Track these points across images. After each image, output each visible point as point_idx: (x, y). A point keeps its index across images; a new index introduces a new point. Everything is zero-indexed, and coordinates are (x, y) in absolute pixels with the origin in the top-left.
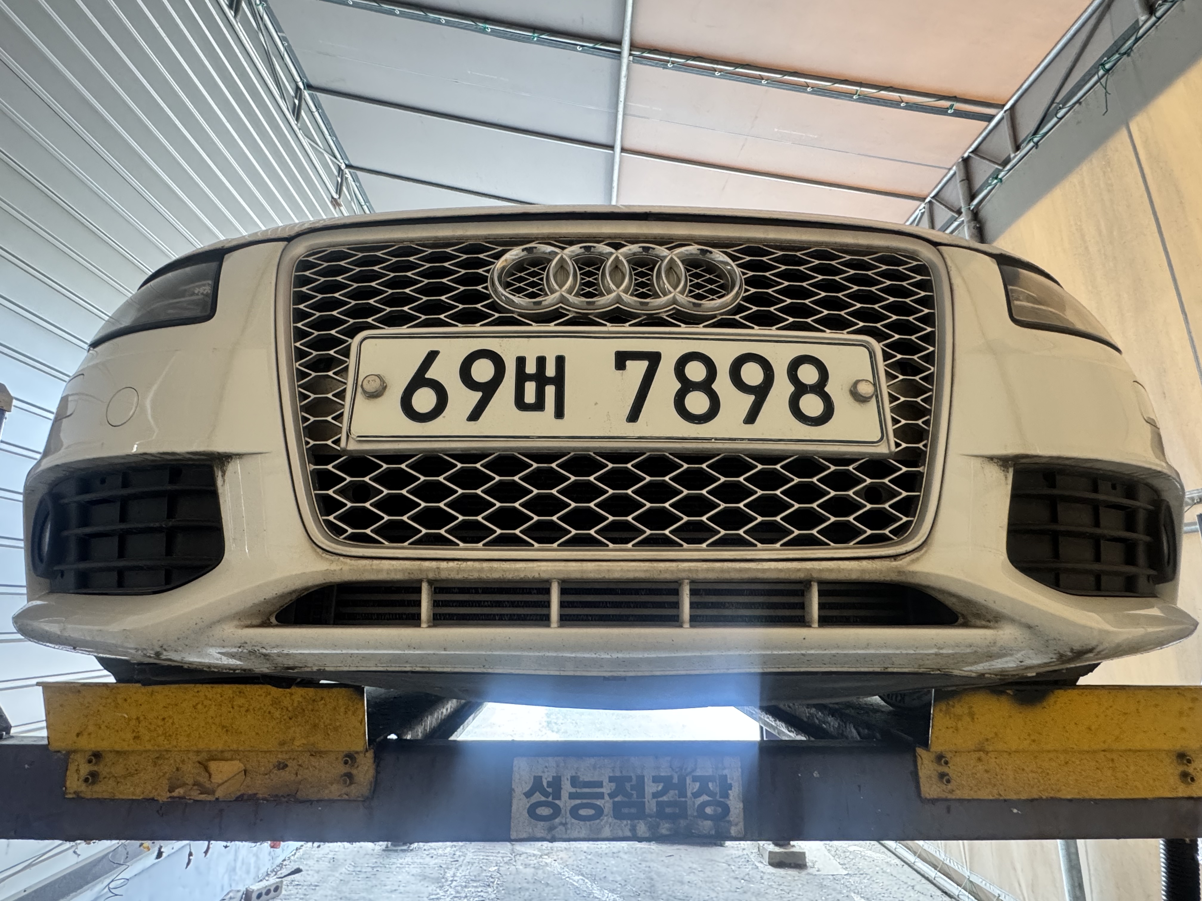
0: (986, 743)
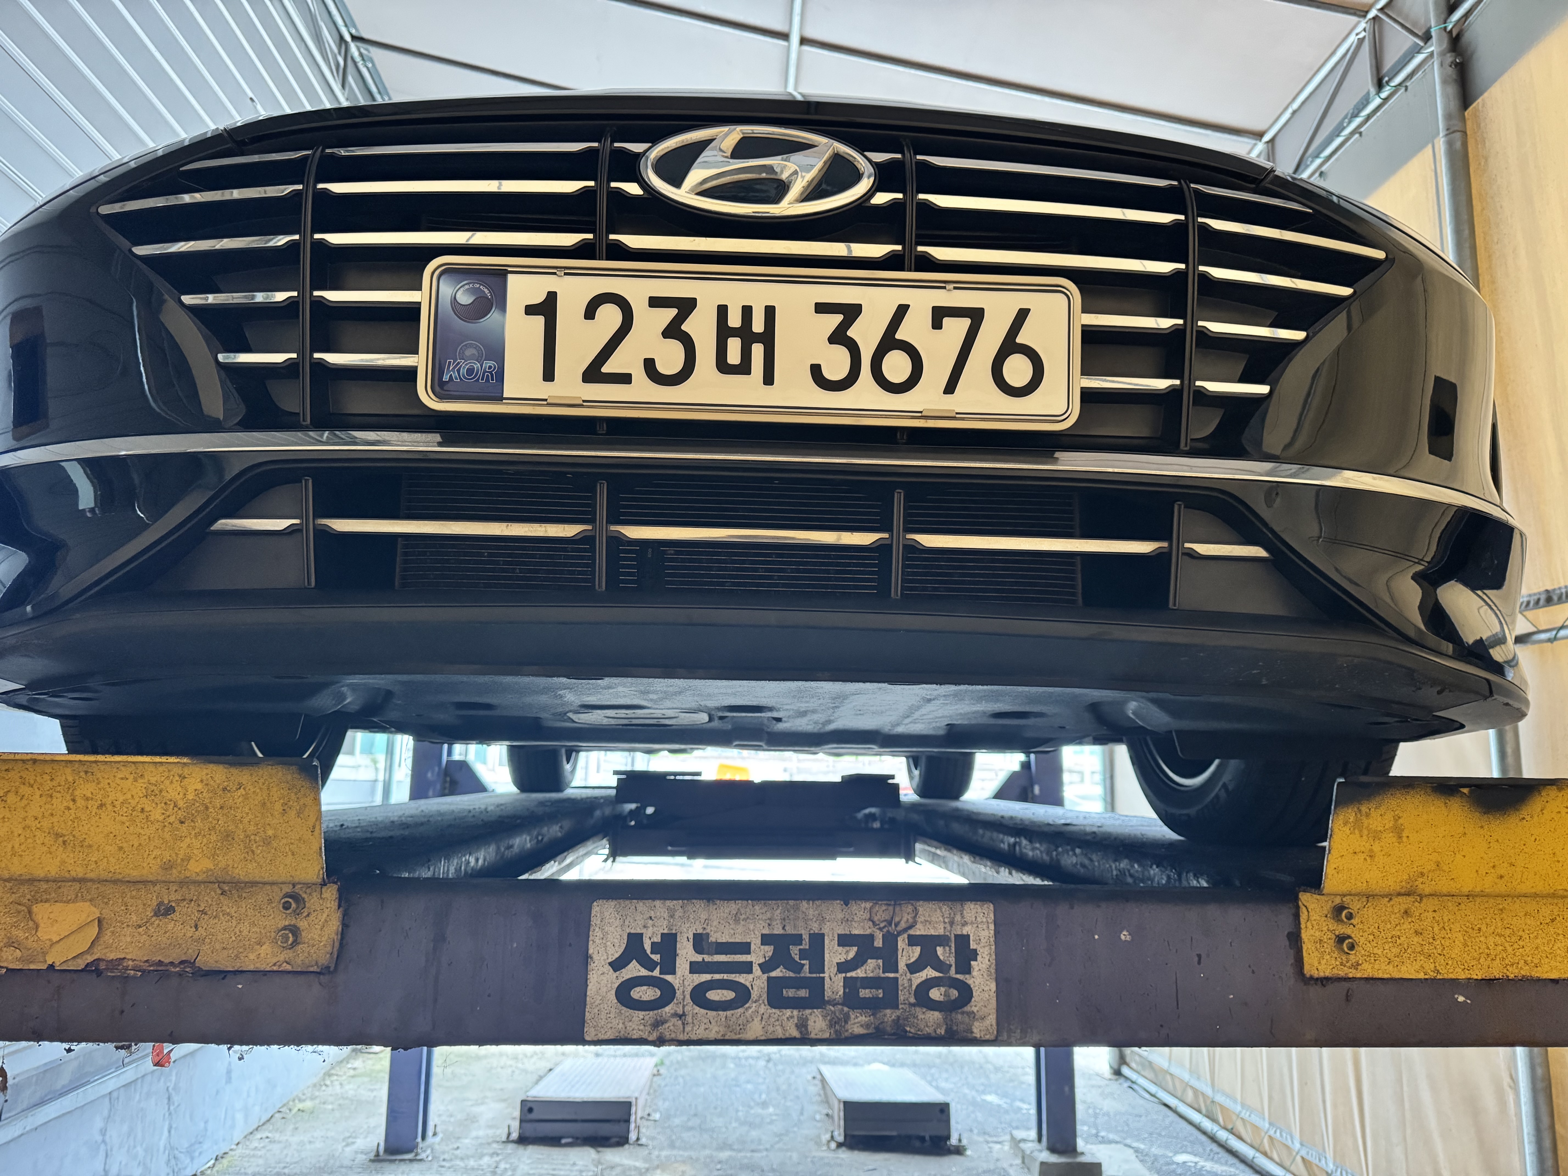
0: (1421, 880)
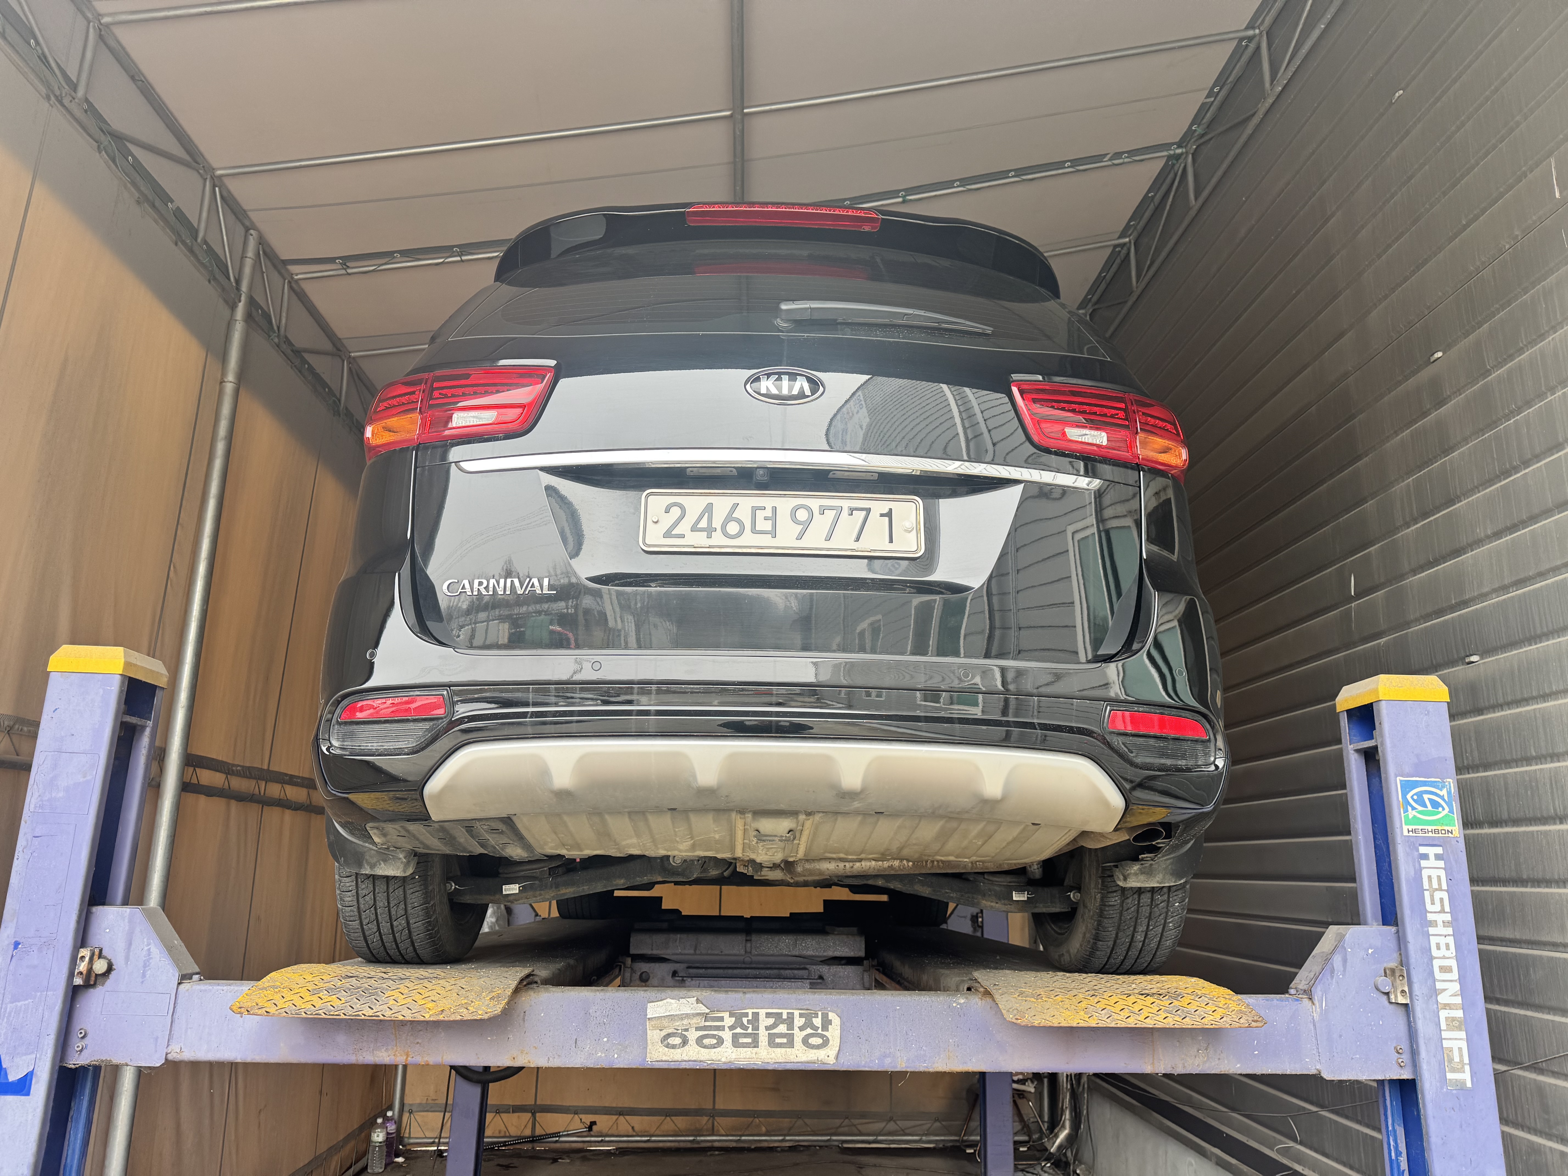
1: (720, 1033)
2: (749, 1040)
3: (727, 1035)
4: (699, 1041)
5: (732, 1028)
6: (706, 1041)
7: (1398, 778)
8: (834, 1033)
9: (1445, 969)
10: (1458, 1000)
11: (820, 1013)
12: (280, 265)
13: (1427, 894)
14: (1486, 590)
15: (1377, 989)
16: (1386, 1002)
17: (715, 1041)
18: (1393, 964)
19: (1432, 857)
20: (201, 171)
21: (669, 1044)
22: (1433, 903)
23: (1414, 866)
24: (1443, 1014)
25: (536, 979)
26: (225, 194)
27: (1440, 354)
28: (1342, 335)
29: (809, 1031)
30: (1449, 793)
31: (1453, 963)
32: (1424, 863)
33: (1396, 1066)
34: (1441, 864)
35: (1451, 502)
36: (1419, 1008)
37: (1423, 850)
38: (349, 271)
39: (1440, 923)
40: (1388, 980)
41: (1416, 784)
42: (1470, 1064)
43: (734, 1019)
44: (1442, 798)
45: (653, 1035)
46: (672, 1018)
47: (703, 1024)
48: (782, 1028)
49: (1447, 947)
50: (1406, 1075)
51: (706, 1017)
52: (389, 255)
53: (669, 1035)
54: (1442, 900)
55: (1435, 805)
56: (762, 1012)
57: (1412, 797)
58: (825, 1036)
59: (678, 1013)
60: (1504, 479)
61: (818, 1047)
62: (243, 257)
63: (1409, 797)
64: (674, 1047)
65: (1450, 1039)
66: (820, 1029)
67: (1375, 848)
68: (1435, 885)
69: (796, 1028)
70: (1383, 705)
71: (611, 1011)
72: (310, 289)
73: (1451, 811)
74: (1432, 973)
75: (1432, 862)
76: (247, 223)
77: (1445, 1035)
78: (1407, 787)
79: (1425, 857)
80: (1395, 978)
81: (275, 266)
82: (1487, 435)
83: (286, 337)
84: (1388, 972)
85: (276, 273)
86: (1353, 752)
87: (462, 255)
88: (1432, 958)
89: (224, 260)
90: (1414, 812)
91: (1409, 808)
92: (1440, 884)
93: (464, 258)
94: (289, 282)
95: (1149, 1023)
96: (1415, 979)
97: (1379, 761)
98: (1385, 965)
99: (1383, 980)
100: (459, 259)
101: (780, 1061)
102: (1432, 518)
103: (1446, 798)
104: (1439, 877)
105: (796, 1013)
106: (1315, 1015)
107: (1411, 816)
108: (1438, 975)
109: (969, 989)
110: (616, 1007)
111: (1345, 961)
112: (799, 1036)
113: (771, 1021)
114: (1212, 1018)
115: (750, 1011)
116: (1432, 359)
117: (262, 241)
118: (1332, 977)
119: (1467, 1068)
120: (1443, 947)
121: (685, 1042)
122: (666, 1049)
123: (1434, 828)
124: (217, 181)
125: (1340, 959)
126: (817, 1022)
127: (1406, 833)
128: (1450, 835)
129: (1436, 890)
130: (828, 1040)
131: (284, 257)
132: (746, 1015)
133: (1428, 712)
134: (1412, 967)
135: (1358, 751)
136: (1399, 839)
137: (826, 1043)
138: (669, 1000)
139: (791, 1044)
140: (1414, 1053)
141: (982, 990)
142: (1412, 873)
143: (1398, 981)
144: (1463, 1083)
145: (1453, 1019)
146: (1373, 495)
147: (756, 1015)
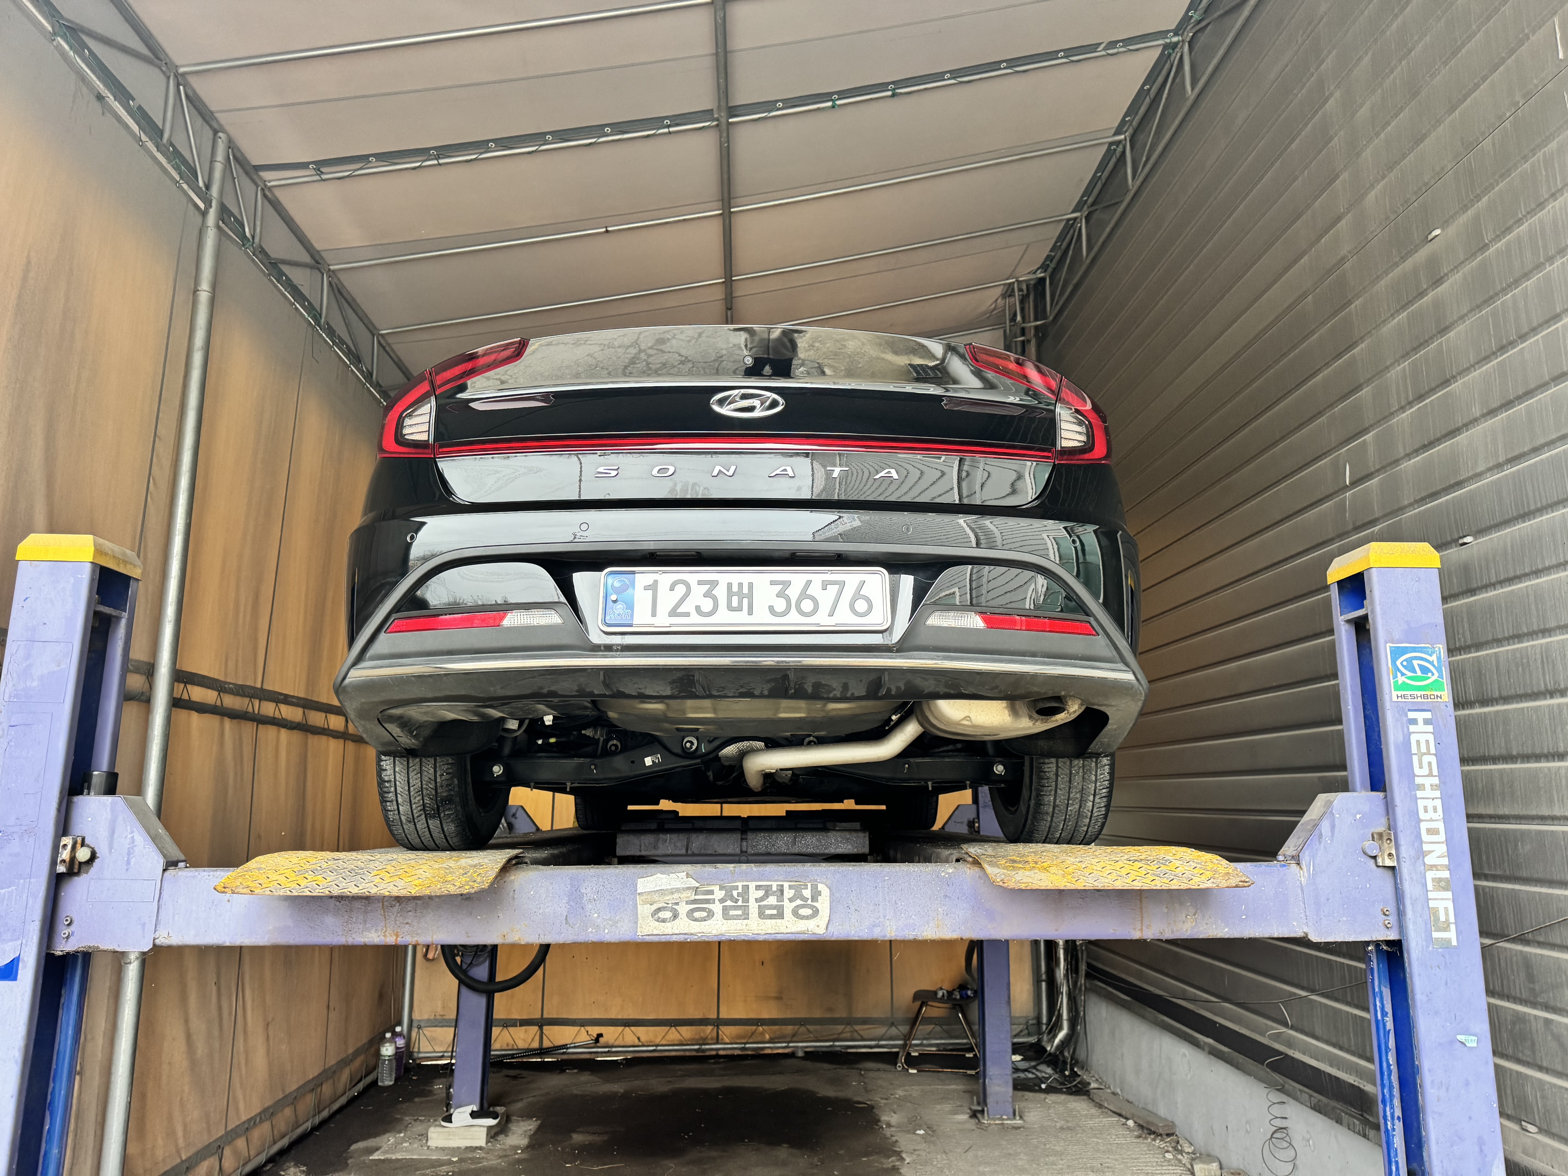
1: (710, 906)
2: (740, 912)
3: (717, 908)
4: (690, 914)
5: (722, 901)
6: (697, 915)
7: (1389, 645)
8: (823, 904)
9: (1432, 832)
10: (1445, 861)
11: (809, 885)
12: (252, 171)
13: (1415, 759)
14: (1479, 470)
15: (1365, 853)
16: (1374, 866)
17: (705, 914)
18: (1381, 829)
19: (1421, 722)
20: (164, 69)
21: (659, 918)
22: (1421, 767)
23: (1403, 731)
24: (1430, 875)
25: (526, 860)
26: (191, 94)
27: (1437, 232)
28: (1339, 219)
29: (799, 902)
30: (1439, 658)
31: (1441, 826)
32: (1412, 728)
33: (1383, 927)
34: (1430, 728)
35: (1446, 382)
36: (1406, 870)
37: (1411, 715)
38: (324, 177)
39: (1428, 787)
40: (1376, 844)
41: (1405, 651)
42: (1456, 923)
43: (724, 892)
44: (1432, 663)
45: (644, 910)
46: (662, 892)
47: (693, 897)
48: (772, 900)
49: (1435, 809)
50: (1393, 936)
51: (696, 890)
52: (363, 159)
53: (659, 910)
54: (1430, 764)
55: (1425, 670)
56: (752, 885)
57: (1402, 663)
58: (815, 907)
59: (668, 887)
60: (1501, 356)
61: (807, 918)
62: (212, 161)
63: (1398, 663)
64: (664, 921)
65: (1436, 899)
66: (810, 900)
67: (1365, 717)
68: (1423, 749)
69: (786, 900)
70: (1374, 573)
71: (601, 888)
72: (283, 196)
73: (1441, 676)
74: (1419, 836)
75: (1421, 727)
76: (216, 126)
77: (1431, 895)
78: (1397, 653)
79: (1414, 722)
80: (1382, 842)
81: (247, 173)
82: (1484, 312)
83: (261, 247)
84: (1375, 836)
85: (248, 180)
86: (1343, 623)
87: (439, 158)
88: (1419, 821)
89: (192, 164)
90: (1403, 678)
91: (1399, 674)
92: (1428, 748)
93: (441, 161)
94: (263, 190)
95: (1137, 885)
96: (1402, 841)
97: (1369, 630)
98: (1373, 830)
99: (1371, 844)
100: (435, 162)
101: (770, 932)
102: (1427, 401)
103: (1435, 663)
104: (1427, 742)
105: (786, 885)
106: (1302, 879)
107: (1400, 682)
108: (1425, 837)
109: (958, 860)
110: (606, 883)
111: (1333, 827)
112: (788, 907)
113: (761, 893)
114: (1199, 879)
115: (740, 884)
116: (1430, 237)
117: (231, 145)
118: (1320, 842)
119: (1453, 927)
120: (1430, 809)
121: (675, 916)
122: (657, 923)
123: (1423, 693)
124: (181, 79)
125: (1328, 824)
126: (807, 893)
127: (1395, 699)
128: (1439, 700)
129: (1425, 754)
130: (818, 910)
131: (255, 162)
132: (737, 888)
133: (1419, 579)
134: (1399, 830)
135: (1348, 621)
136: (1388, 705)
137: (816, 912)
138: (659, 875)
139: (780, 915)
140: (1401, 914)
141: (970, 859)
142: (1401, 738)
143: (1386, 845)
144: (1449, 941)
145: (1440, 880)
146: (1368, 381)
147: (746, 888)
